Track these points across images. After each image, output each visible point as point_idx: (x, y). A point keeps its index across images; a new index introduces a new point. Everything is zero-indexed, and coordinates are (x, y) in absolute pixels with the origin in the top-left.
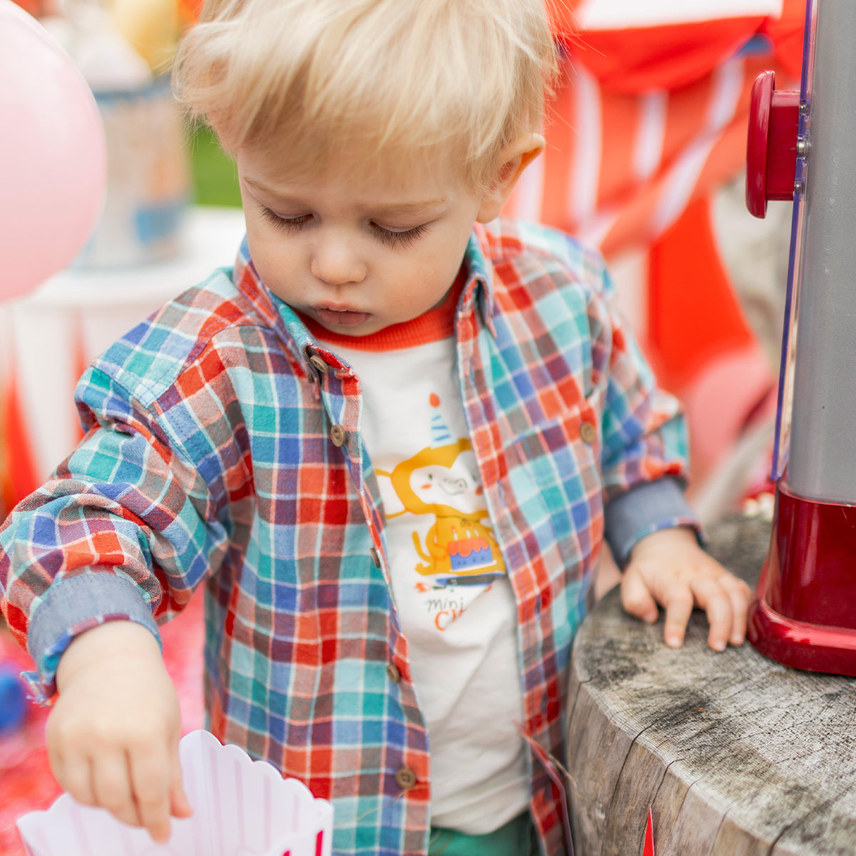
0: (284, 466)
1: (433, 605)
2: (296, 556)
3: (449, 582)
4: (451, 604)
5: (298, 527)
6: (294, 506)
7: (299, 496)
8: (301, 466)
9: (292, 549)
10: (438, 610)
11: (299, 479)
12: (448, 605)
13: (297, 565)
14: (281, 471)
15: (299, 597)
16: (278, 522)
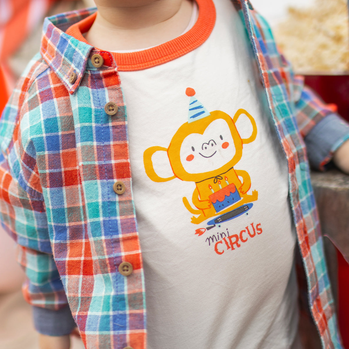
0: (51, 152)
1: (211, 239)
2: (66, 206)
3: (216, 221)
4: (221, 235)
5: (64, 189)
6: (61, 176)
7: (63, 170)
8: (61, 151)
9: (62, 201)
10: (215, 242)
11: (62, 160)
12: (220, 236)
13: (66, 211)
14: (49, 155)
15: (68, 231)
16: (51, 186)
